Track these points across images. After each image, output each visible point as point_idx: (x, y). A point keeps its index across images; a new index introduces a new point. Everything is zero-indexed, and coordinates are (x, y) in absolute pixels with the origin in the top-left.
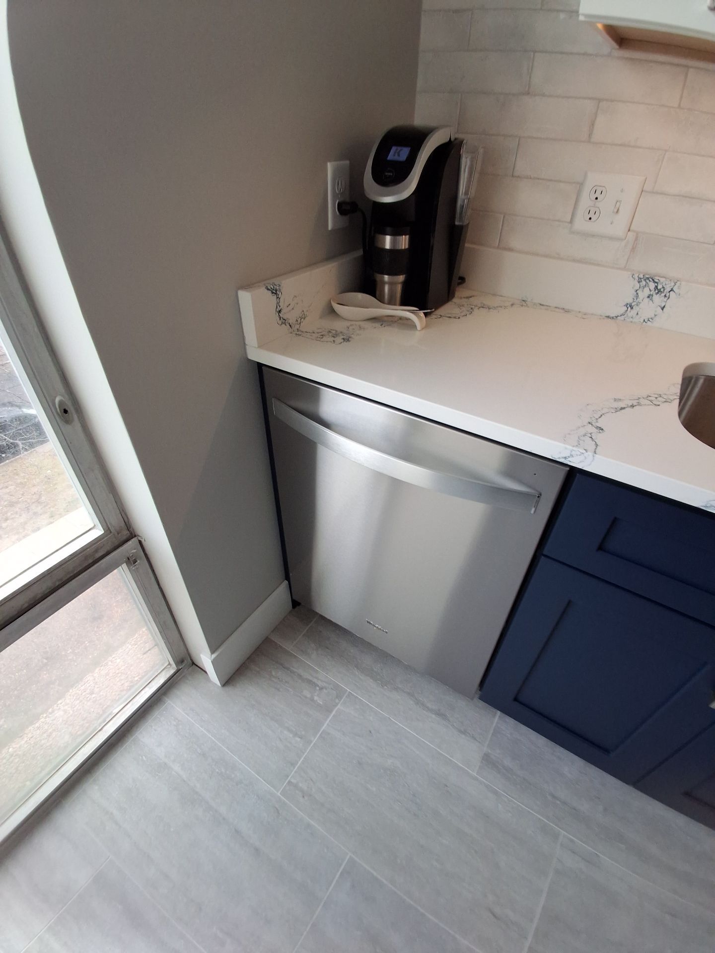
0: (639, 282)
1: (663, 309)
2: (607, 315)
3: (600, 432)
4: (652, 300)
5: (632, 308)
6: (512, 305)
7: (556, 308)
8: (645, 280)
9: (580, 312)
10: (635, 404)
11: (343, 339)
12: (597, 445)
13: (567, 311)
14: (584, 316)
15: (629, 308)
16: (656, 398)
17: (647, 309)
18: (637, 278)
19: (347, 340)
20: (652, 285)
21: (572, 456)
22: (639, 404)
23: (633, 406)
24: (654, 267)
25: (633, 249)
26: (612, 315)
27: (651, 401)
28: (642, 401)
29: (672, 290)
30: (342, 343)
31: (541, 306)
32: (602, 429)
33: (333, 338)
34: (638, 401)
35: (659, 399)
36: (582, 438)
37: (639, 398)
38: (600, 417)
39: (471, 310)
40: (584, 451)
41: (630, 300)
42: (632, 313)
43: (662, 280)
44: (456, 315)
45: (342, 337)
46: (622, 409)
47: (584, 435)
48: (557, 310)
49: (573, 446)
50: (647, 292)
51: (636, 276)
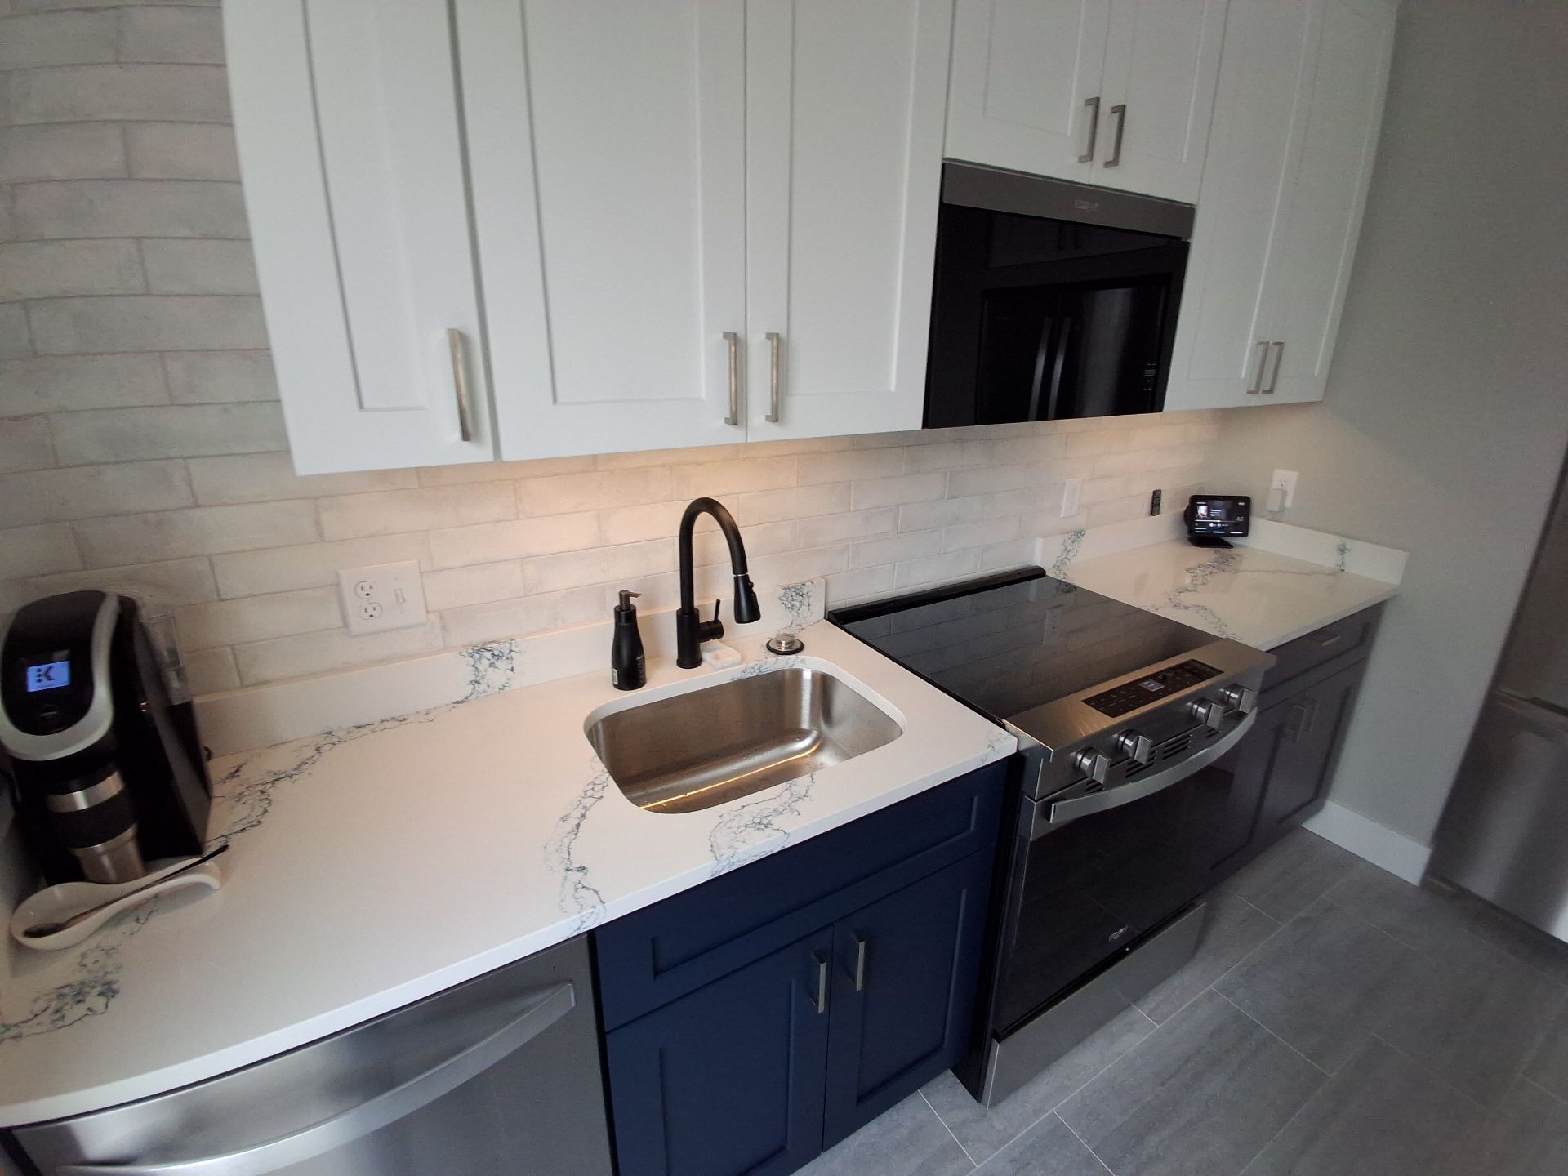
0: (471, 657)
1: (512, 670)
2: (455, 701)
3: (586, 874)
4: (495, 667)
5: (479, 683)
6: (318, 749)
7: (383, 721)
8: (477, 653)
9: (418, 712)
10: (583, 811)
11: (100, 994)
12: (596, 892)
13: (402, 720)
14: (430, 717)
15: (476, 684)
16: (593, 789)
17: (496, 676)
18: (467, 654)
19: (109, 991)
20: (488, 655)
21: (583, 922)
22: (587, 809)
23: (583, 816)
24: (479, 636)
25: (444, 628)
26: (459, 700)
27: (591, 797)
28: (588, 802)
29: (511, 651)
30: (110, 1004)
31: (363, 731)
32: (584, 868)
33: (81, 1005)
34: (581, 806)
35: (596, 788)
36: (577, 895)
37: (580, 800)
38: (569, 854)
39: (264, 796)
40: (592, 910)
41: (472, 677)
42: (483, 686)
43: (495, 645)
44: (250, 820)
45: (95, 992)
46: (578, 826)
47: (576, 890)
48: (387, 725)
49: (579, 913)
50: (485, 663)
51: (464, 653)
